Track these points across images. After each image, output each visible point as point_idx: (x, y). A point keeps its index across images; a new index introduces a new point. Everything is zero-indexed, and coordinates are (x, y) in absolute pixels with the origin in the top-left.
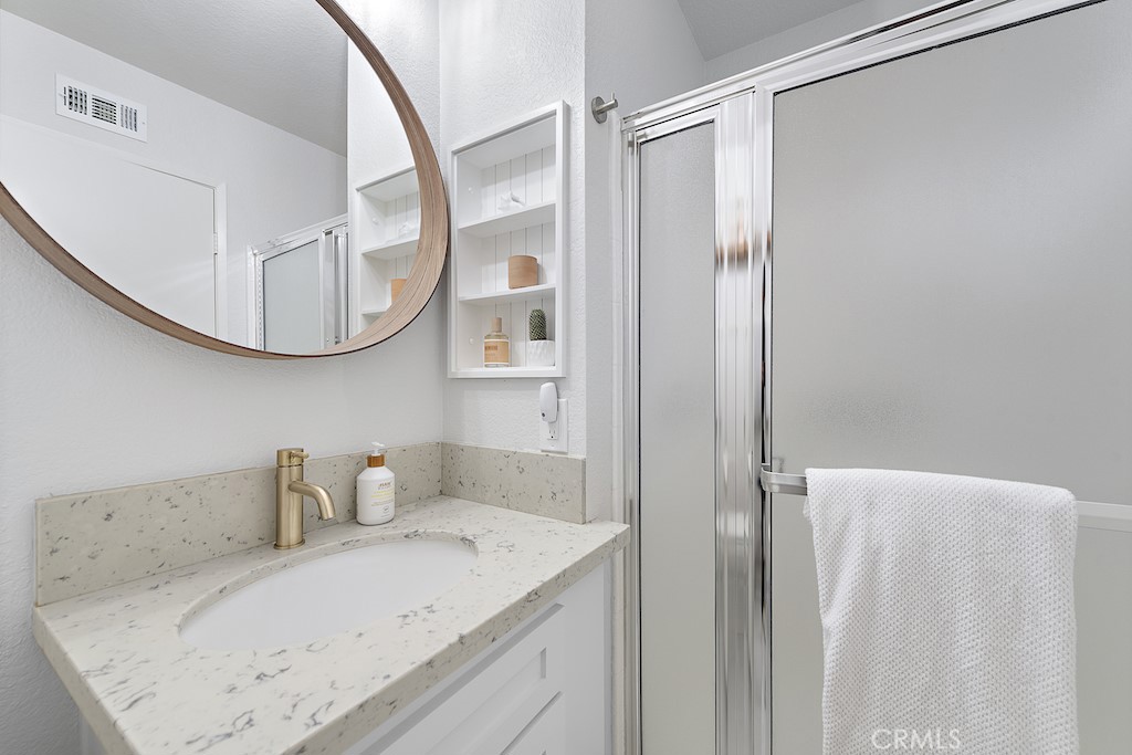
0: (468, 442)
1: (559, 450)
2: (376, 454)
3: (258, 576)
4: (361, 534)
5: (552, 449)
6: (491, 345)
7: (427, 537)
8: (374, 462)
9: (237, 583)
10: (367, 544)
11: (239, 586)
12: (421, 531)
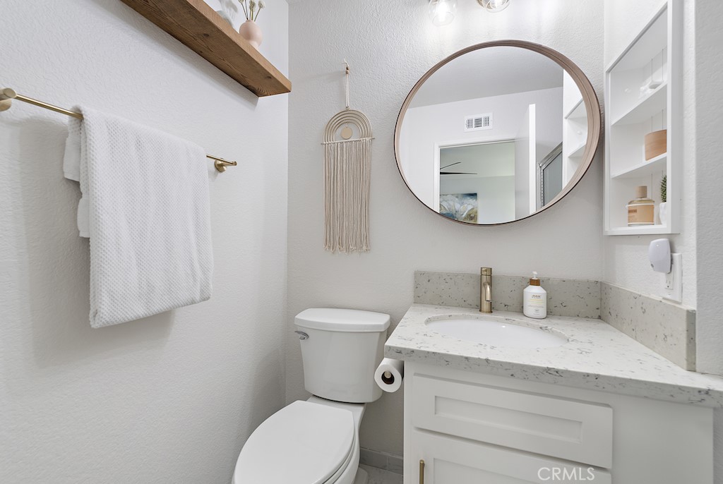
0: (618, 285)
1: (673, 299)
2: (534, 278)
3: (465, 318)
4: (518, 318)
5: (668, 297)
6: (632, 209)
7: (552, 332)
8: (535, 282)
9: (456, 316)
10: (519, 324)
11: (457, 318)
12: (549, 328)
